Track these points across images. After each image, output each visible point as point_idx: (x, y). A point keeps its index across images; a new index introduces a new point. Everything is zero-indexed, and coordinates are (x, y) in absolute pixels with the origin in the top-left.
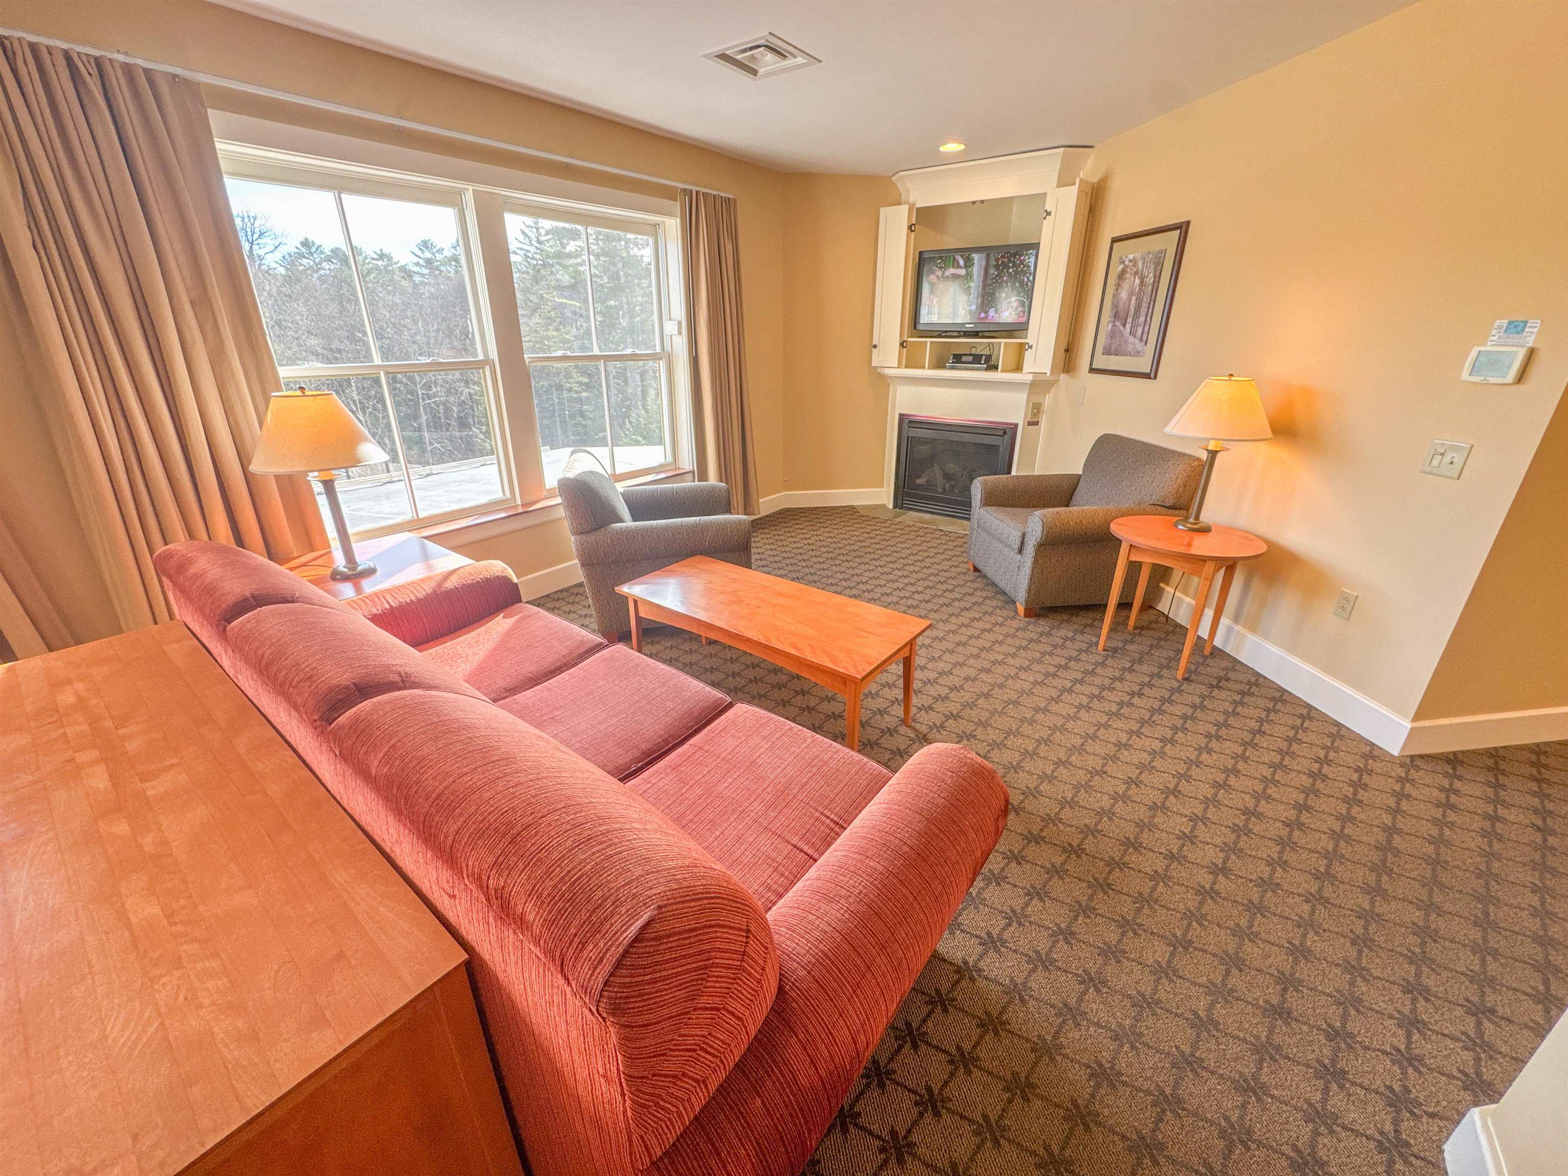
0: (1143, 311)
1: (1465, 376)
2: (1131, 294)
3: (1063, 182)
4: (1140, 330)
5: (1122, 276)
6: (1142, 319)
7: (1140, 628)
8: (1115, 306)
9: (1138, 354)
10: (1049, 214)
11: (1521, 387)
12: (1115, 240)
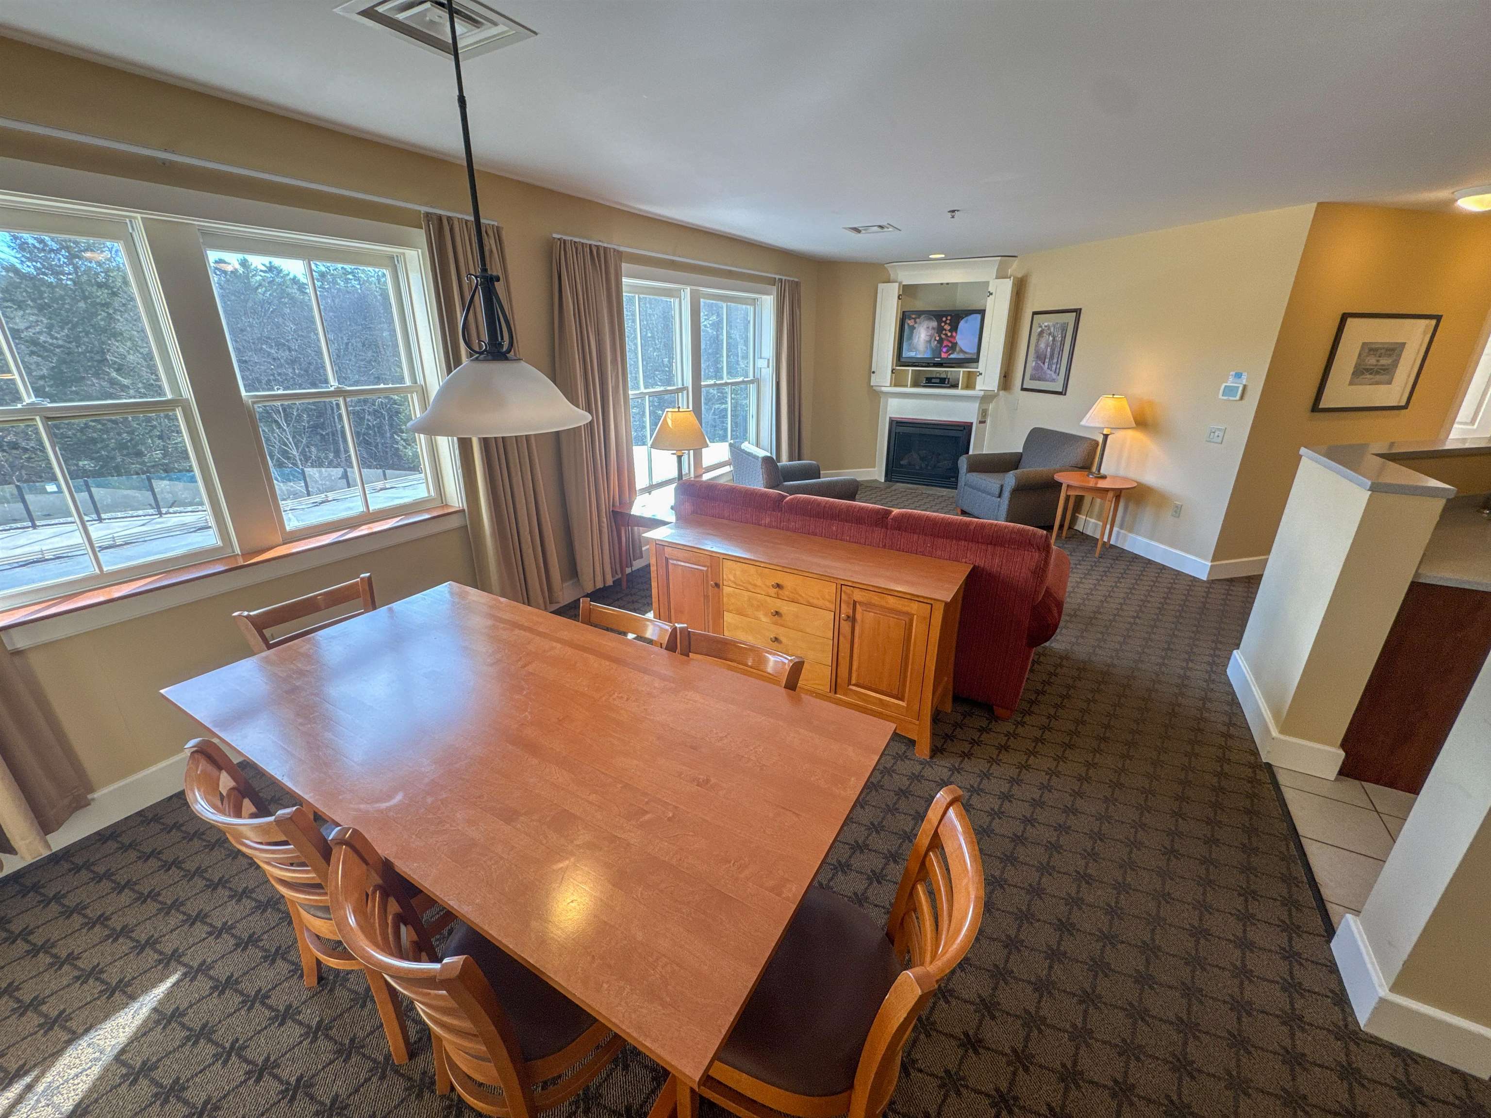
0: (1056, 356)
1: (1220, 396)
2: (1047, 346)
3: (1001, 275)
4: (1054, 367)
5: (1041, 334)
6: (1055, 360)
7: (1069, 538)
8: (1037, 352)
9: (1053, 380)
10: (991, 294)
11: (1243, 402)
12: (1035, 313)
